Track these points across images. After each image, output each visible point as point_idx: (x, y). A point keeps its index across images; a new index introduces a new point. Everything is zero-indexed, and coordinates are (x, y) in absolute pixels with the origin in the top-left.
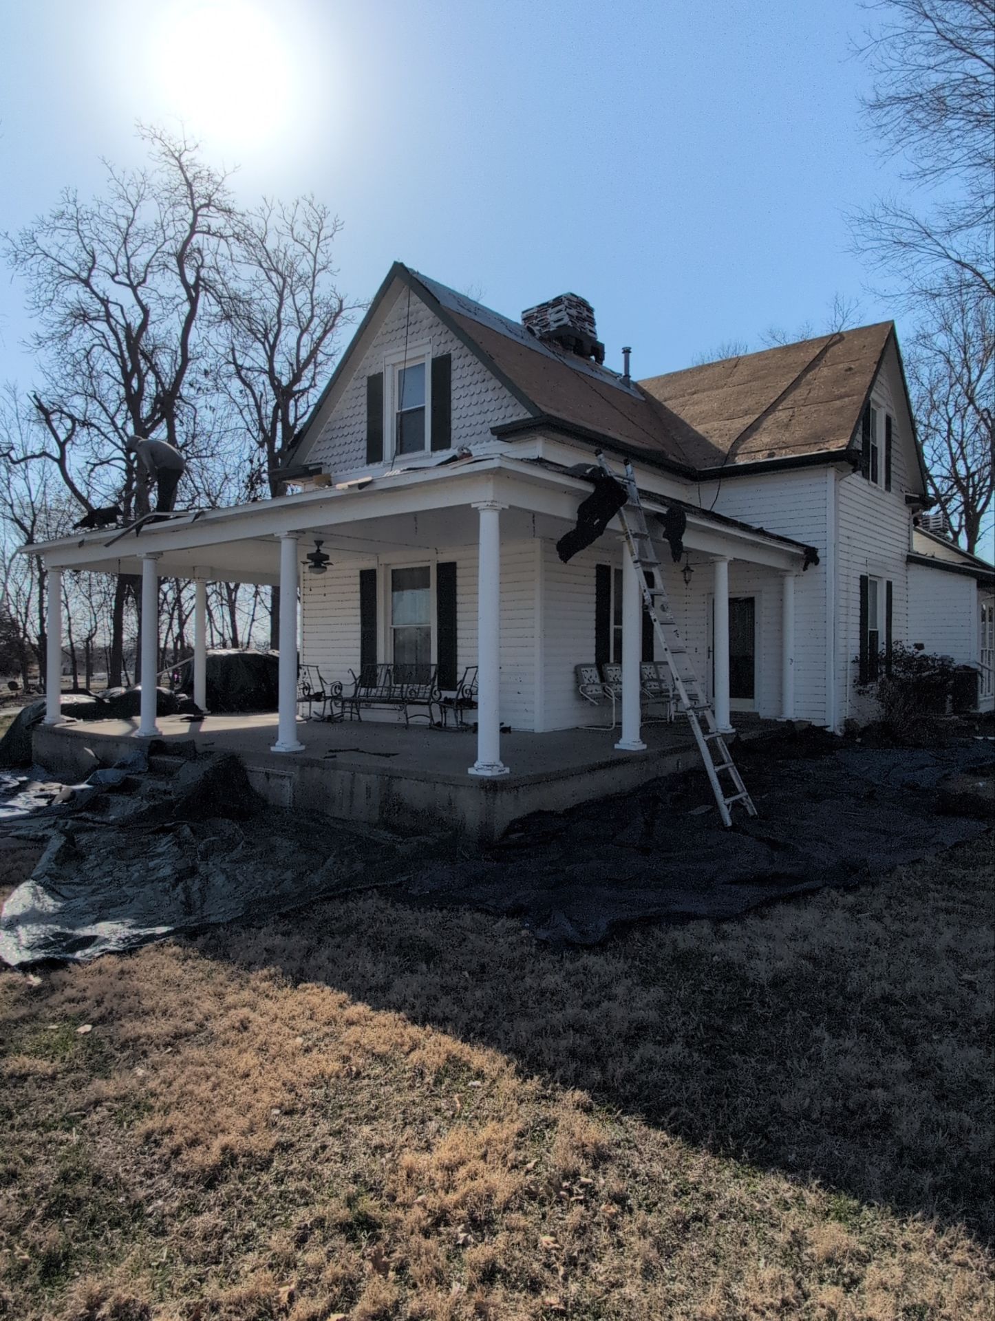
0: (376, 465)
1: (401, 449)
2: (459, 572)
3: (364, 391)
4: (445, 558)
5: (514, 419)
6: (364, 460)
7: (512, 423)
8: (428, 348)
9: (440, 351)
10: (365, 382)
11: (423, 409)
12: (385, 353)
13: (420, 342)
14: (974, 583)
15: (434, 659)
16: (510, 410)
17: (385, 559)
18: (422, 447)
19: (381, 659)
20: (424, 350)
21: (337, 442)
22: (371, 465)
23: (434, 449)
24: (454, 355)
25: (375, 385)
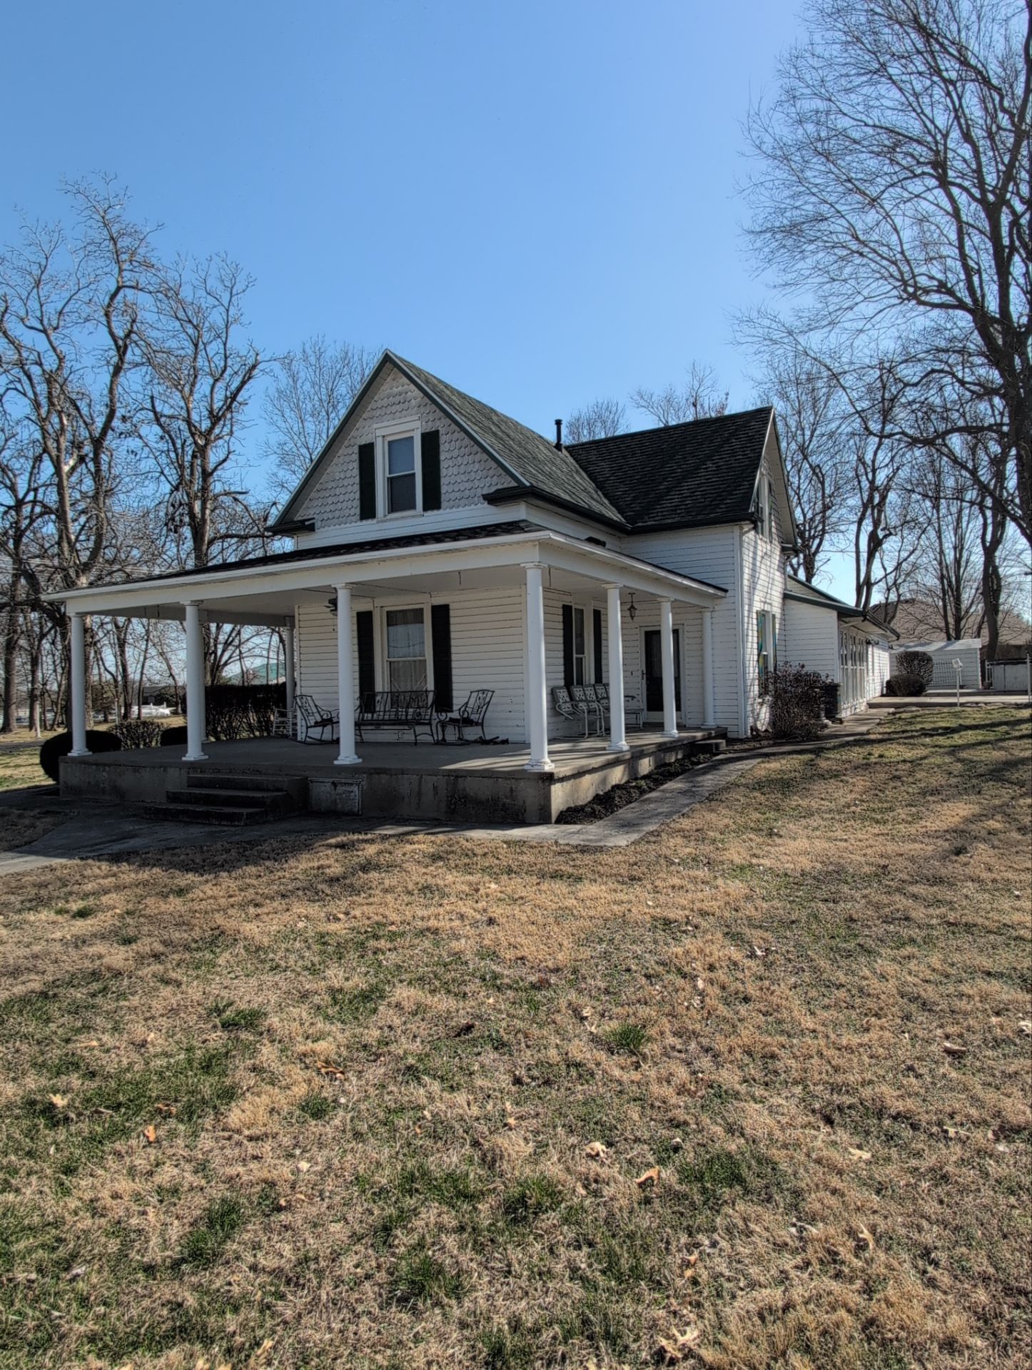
0: (370, 521)
1: (394, 507)
2: (452, 613)
3: (356, 457)
4: (439, 601)
5: (500, 487)
6: (358, 517)
7: (498, 491)
8: (418, 424)
9: (430, 428)
10: (356, 450)
11: (413, 475)
12: (375, 426)
13: (409, 419)
14: (834, 614)
15: (430, 685)
16: (495, 479)
17: (379, 602)
18: (413, 507)
19: (379, 687)
20: (413, 426)
21: (330, 500)
22: (364, 522)
23: (426, 508)
24: (442, 431)
25: (366, 453)
